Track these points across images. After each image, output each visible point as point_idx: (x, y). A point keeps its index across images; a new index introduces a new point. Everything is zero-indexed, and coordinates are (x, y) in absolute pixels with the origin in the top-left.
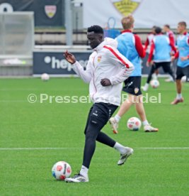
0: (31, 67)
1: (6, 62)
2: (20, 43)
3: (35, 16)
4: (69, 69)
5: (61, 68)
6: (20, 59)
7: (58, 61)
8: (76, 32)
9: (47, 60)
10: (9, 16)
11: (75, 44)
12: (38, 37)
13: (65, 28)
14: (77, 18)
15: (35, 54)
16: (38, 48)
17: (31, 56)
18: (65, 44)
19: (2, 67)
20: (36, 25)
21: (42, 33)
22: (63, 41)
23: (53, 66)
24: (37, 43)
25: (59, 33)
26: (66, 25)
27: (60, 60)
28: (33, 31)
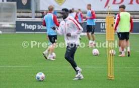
0: (15, 28)
1: (3, 26)
2: (10, 17)
3: (17, 4)
4: (33, 29)
5: (29, 29)
6: (10, 24)
7: (28, 25)
8: (36, 12)
9: (23, 25)
10: (5, 4)
11: (36, 17)
12: (18, 14)
13: (31, 10)
14: (37, 5)
15: (17, 22)
16: (19, 19)
17: (15, 23)
18: (31, 17)
19: (1, 28)
20: (17, 8)
21: (20, 12)
22: (30, 16)
23: (26, 28)
24: (18, 17)
25: (29, 12)
26: (32, 9)
27: (29, 25)
28: (16, 11)
